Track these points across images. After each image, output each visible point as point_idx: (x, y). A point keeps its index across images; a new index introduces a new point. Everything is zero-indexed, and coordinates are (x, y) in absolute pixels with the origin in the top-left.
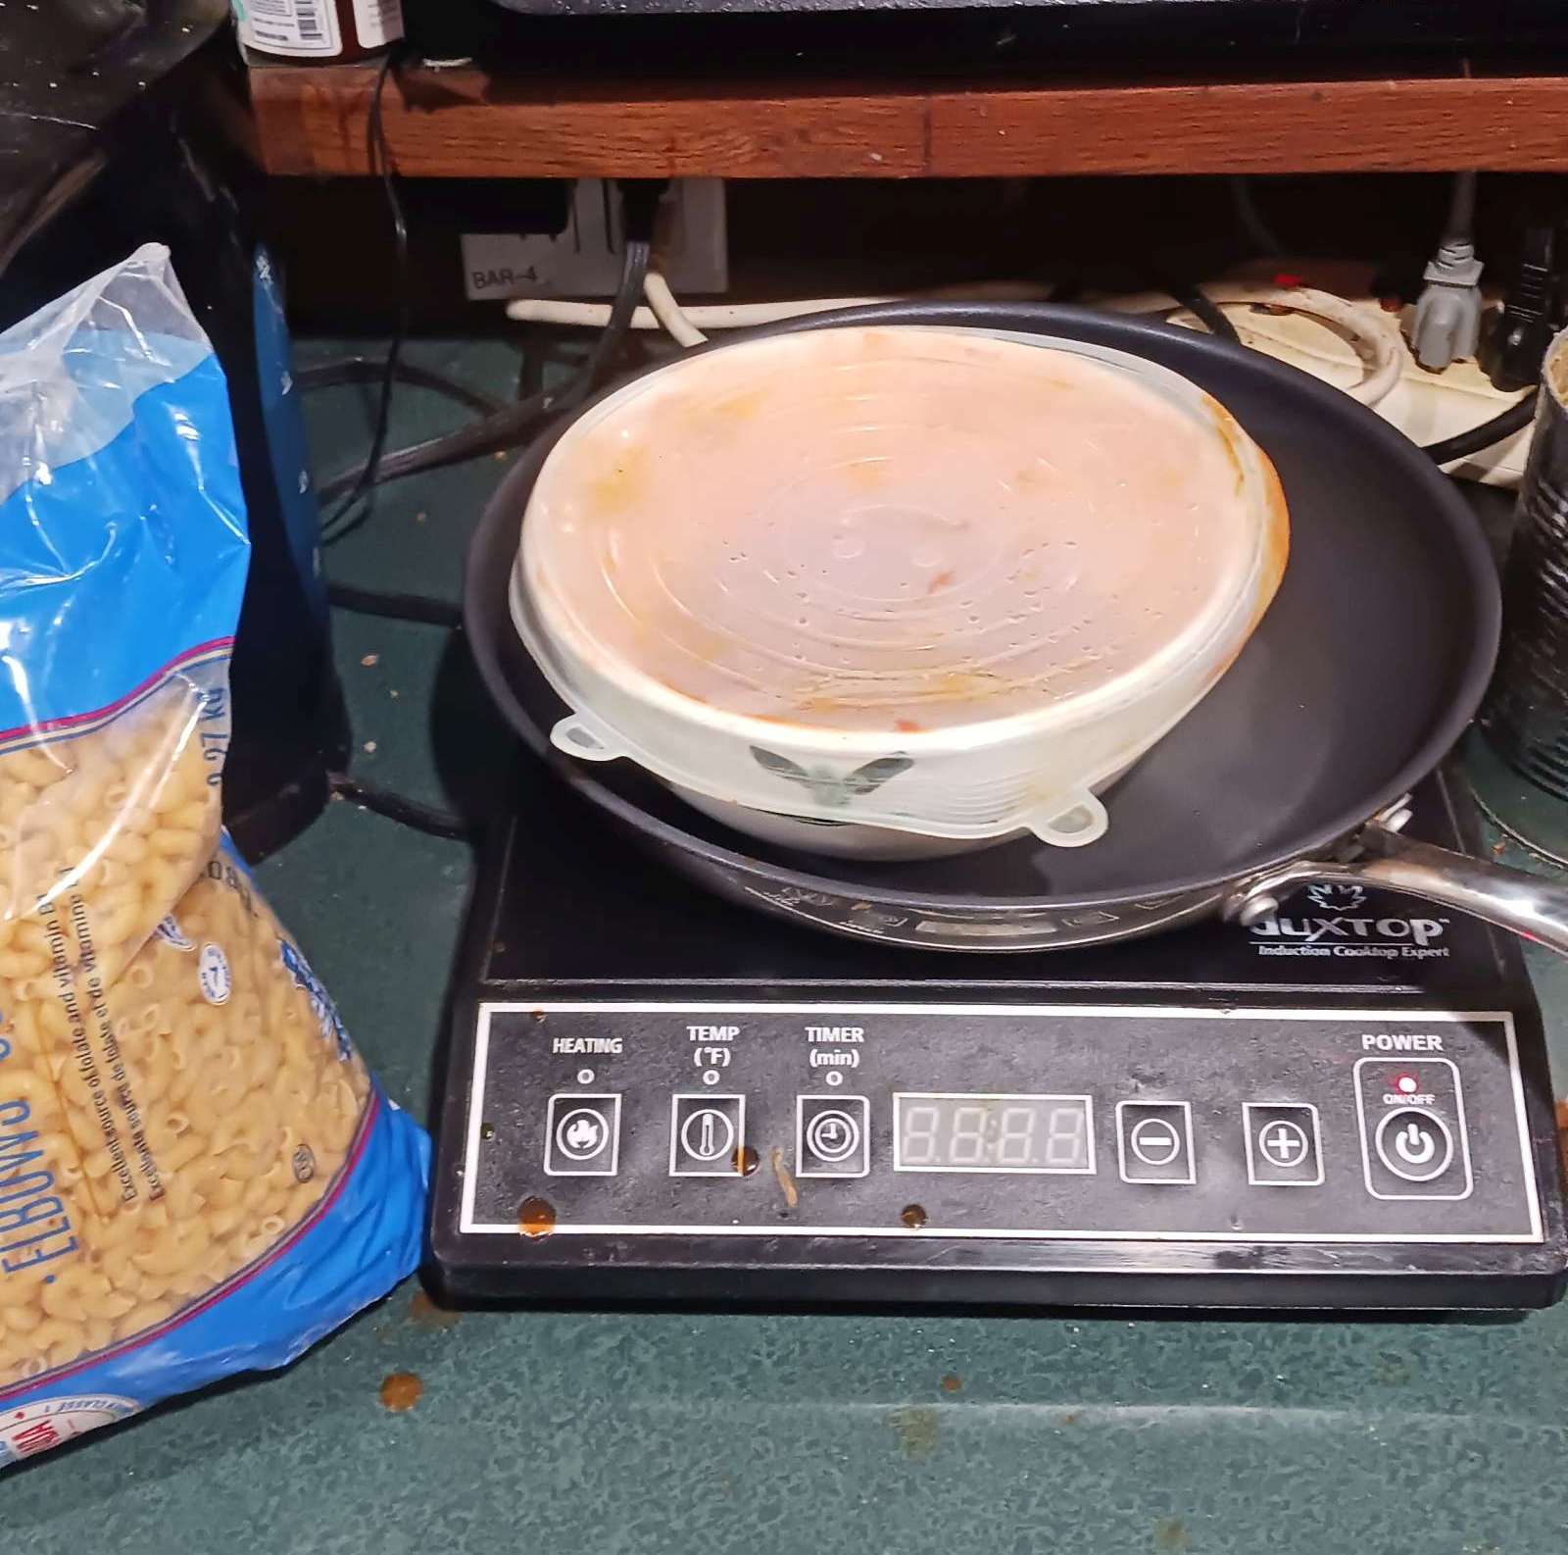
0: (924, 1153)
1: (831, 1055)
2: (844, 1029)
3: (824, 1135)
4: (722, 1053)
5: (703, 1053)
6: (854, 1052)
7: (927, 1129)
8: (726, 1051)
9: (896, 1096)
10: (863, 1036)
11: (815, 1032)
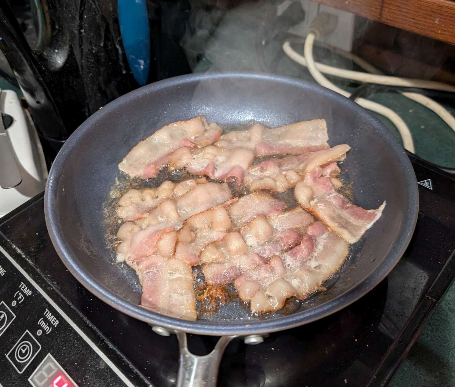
0: (41, 381)
1: (45, 324)
2: (55, 318)
3: (22, 350)
4: (22, 298)
5: (19, 293)
6: (51, 328)
7: (48, 374)
8: (24, 297)
9: (49, 354)
10: (57, 325)
11: (47, 312)
